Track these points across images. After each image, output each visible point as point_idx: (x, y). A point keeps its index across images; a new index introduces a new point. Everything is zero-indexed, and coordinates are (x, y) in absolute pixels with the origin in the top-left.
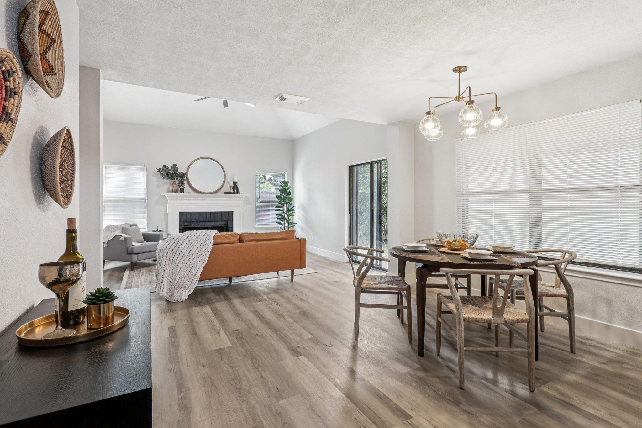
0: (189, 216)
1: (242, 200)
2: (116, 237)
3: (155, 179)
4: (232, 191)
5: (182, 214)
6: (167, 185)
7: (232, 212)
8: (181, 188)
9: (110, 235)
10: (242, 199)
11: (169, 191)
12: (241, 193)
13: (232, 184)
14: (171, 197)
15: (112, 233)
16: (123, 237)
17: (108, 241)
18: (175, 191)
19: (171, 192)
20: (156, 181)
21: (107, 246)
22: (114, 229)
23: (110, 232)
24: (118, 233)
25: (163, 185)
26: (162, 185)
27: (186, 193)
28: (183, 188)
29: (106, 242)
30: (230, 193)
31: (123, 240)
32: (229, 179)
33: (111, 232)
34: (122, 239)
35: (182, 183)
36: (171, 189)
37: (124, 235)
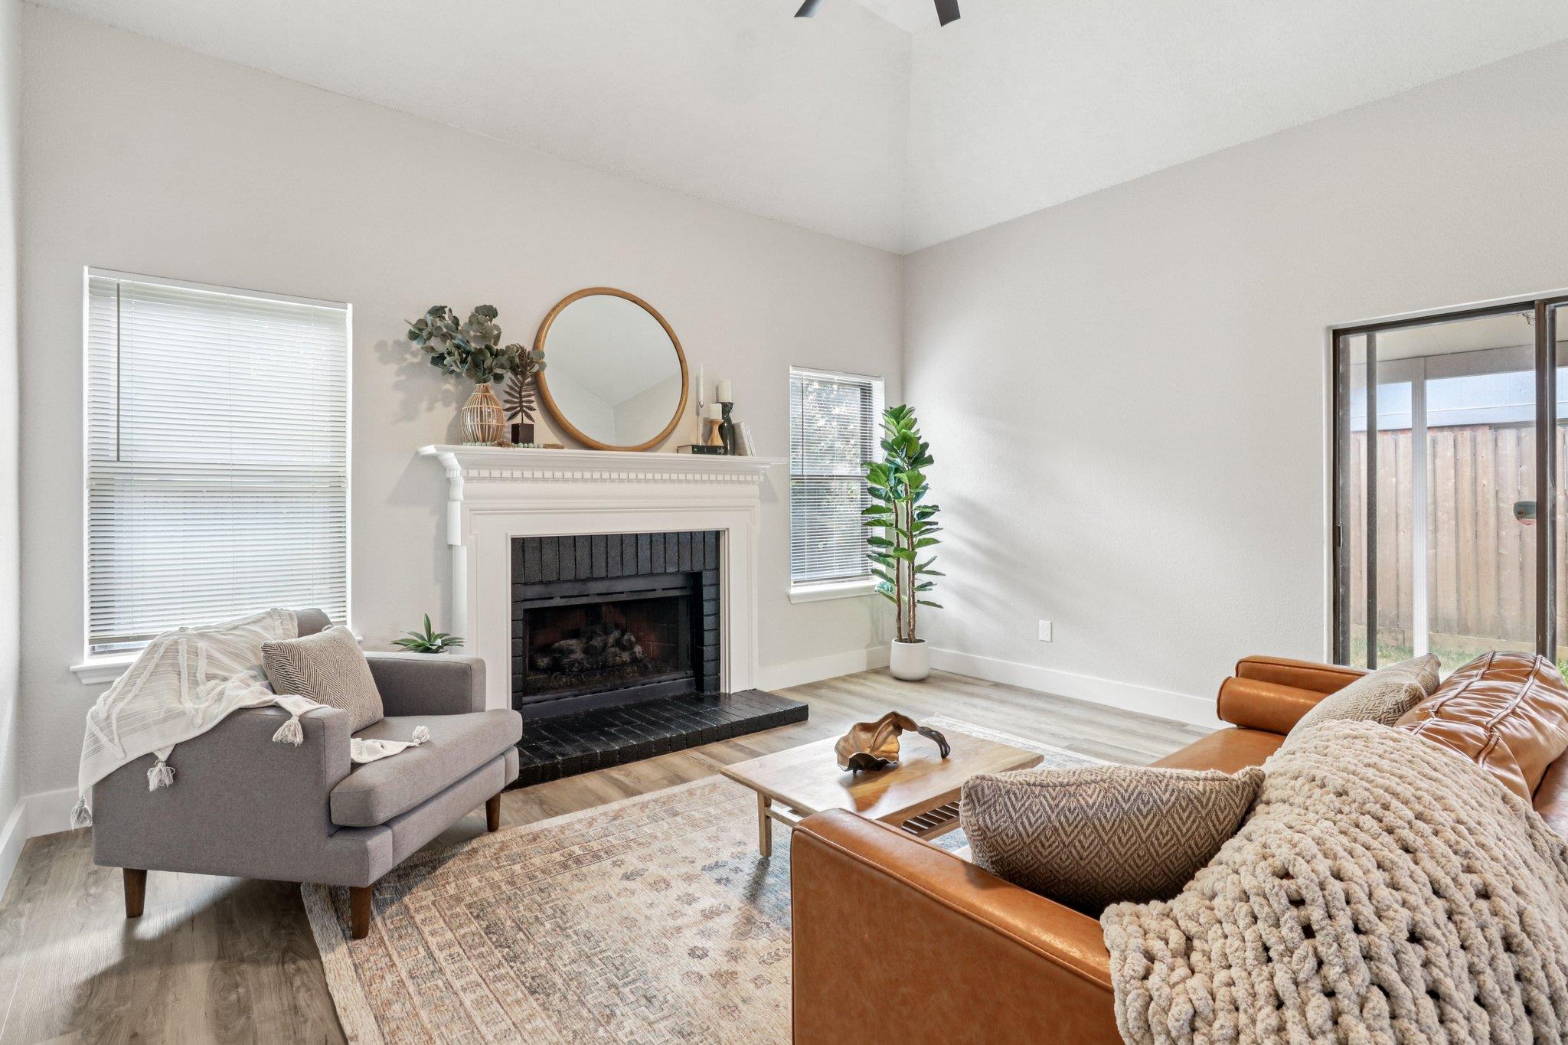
0: (549, 554)
1: (753, 482)
2: (245, 716)
3: (389, 373)
4: (718, 441)
5: (521, 547)
6: (447, 404)
7: (717, 534)
8: (518, 420)
9: (188, 705)
10: (755, 478)
11: (457, 436)
12: (749, 452)
13: (716, 413)
14: (478, 465)
15: (201, 689)
16: (294, 720)
17: (177, 746)
18: (487, 436)
19: (476, 440)
20: (397, 386)
21: (168, 781)
22: (209, 657)
23: (185, 684)
24: (249, 692)
25: (430, 408)
26: (424, 405)
27: (546, 446)
28: (527, 421)
29: (163, 756)
30: (712, 450)
31: (299, 739)
32: (701, 391)
33: (196, 683)
34: (290, 733)
35: (521, 397)
36: (470, 422)
37: (296, 704)
